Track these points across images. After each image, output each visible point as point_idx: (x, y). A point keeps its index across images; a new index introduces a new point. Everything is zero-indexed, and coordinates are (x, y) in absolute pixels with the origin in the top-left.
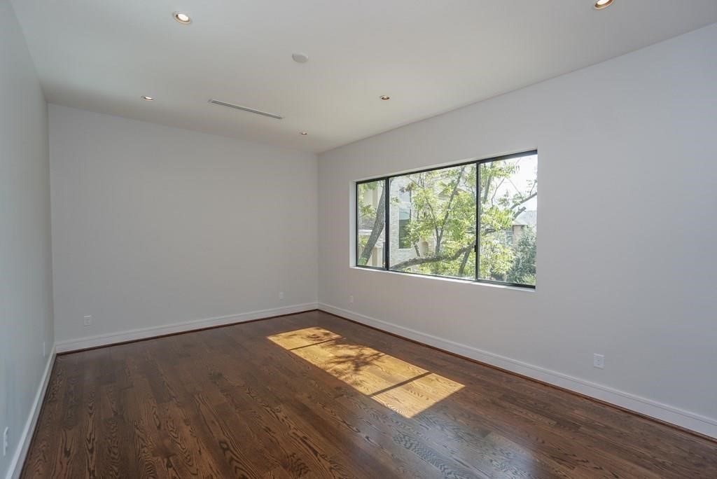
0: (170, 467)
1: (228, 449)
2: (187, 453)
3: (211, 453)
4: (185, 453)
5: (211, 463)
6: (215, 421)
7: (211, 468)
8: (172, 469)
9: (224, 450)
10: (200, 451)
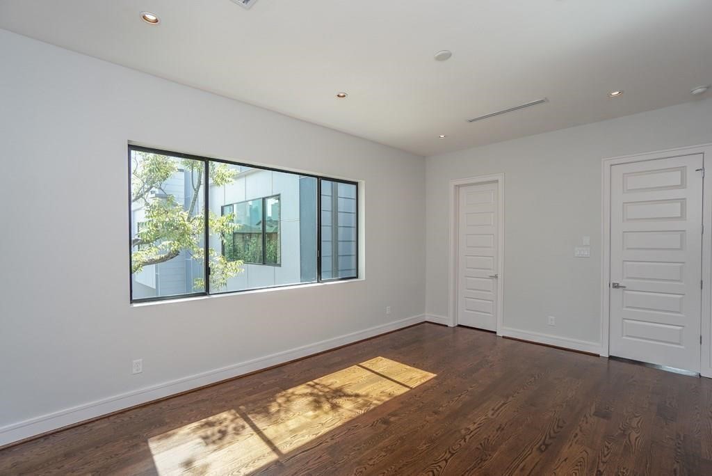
0: (600, 471)
1: (544, 443)
2: (576, 468)
3: (558, 452)
4: (578, 470)
5: (567, 446)
6: (519, 469)
7: (571, 445)
8: (600, 469)
9: (547, 446)
10: (565, 460)
